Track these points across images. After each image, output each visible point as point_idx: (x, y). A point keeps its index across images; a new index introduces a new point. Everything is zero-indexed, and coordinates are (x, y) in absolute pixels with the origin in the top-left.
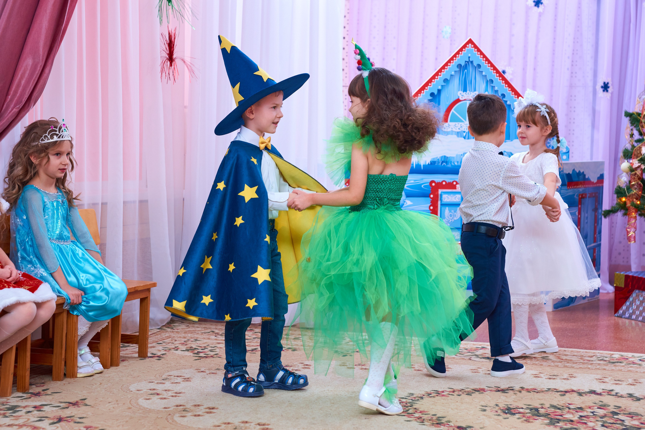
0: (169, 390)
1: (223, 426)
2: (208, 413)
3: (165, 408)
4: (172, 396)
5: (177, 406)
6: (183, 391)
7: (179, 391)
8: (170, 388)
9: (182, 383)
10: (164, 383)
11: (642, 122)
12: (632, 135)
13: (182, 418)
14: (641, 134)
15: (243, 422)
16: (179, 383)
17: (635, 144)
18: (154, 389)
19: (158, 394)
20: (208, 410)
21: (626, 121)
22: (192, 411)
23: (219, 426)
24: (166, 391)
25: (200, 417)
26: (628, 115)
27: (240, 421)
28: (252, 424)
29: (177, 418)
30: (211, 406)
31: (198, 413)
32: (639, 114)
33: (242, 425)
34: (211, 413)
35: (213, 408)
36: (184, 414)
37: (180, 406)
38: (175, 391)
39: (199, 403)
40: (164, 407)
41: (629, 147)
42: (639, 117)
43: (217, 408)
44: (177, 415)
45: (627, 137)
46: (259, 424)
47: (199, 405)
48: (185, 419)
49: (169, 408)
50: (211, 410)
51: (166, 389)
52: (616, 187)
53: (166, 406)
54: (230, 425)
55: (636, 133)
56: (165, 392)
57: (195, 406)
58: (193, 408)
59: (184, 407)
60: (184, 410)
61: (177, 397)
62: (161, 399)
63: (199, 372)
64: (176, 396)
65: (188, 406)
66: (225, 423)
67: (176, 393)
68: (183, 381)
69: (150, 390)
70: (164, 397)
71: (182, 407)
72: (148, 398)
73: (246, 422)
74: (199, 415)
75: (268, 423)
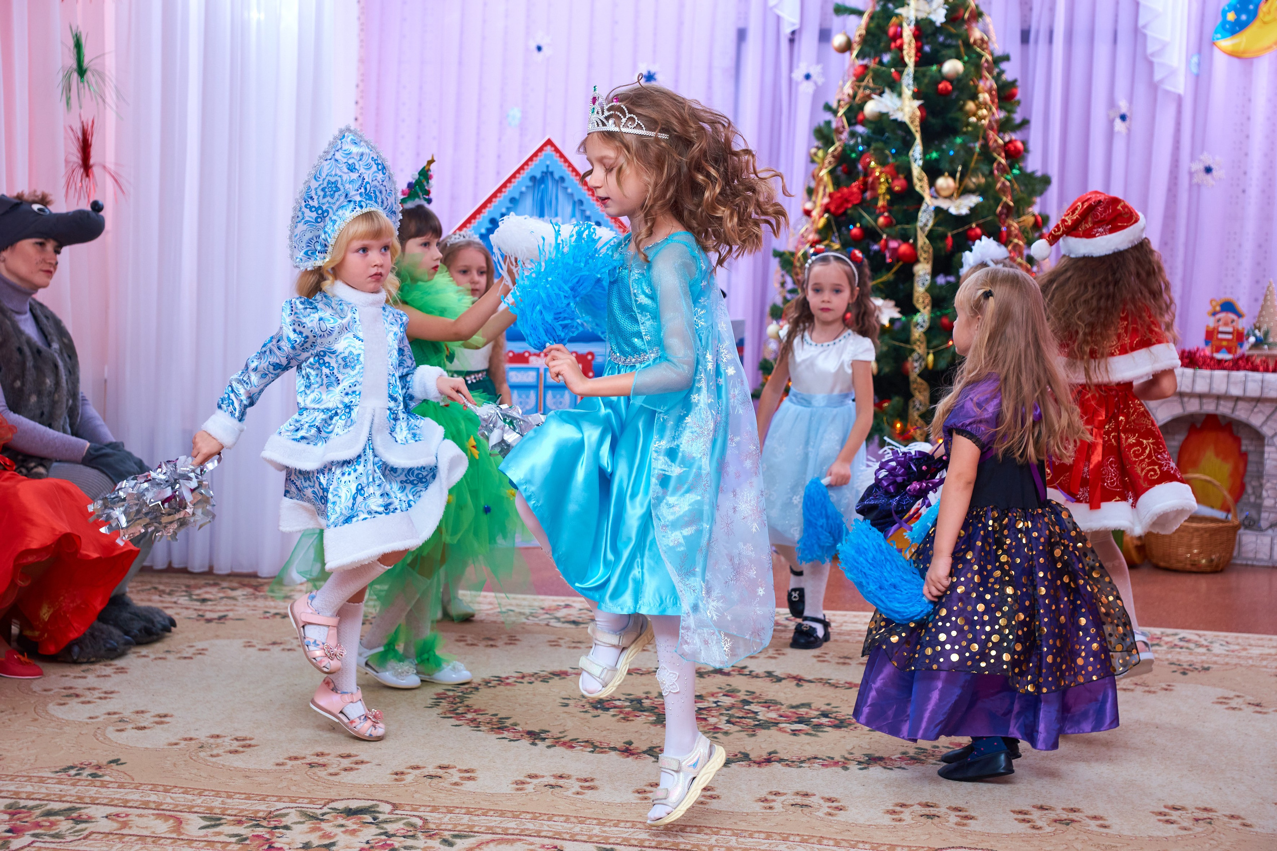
0: (94, 689)
1: (183, 743)
2: (157, 723)
3: (91, 718)
4: (100, 698)
5: (109, 714)
6: (116, 689)
7: (110, 690)
8: (95, 685)
9: (113, 675)
10: (85, 677)
11: (795, 267)
12: (783, 284)
13: (118, 733)
14: (794, 283)
15: (212, 737)
16: (109, 676)
17: (789, 296)
18: (71, 688)
19: (77, 696)
20: (157, 719)
21: (775, 263)
22: (133, 721)
23: (176, 744)
24: (89, 689)
25: (146, 731)
26: (778, 254)
27: (208, 734)
28: (227, 739)
29: (111, 732)
30: (162, 712)
31: (142, 725)
32: (793, 254)
33: (212, 741)
34: (162, 723)
35: (165, 716)
36: (121, 726)
37: (115, 713)
38: (104, 690)
39: (143, 709)
40: (89, 715)
41: (779, 300)
42: (792, 259)
43: (171, 716)
44: (111, 728)
45: (777, 285)
46: (237, 739)
47: (142, 712)
48: (124, 734)
49: (96, 717)
50: (163, 719)
51: (89, 686)
52: (761, 360)
53: (92, 715)
54: (193, 742)
55: (789, 280)
56: (87, 693)
57: (137, 712)
58: (134, 716)
59: (121, 716)
60: (121, 720)
61: (108, 700)
62: (83, 703)
63: (138, 657)
64: (105, 698)
65: (127, 714)
66: (185, 739)
67: (106, 693)
68: (115, 673)
69: (65, 688)
70: (87, 699)
71: (116, 716)
72: (62, 702)
73: (218, 736)
74: (145, 728)
75: (249, 736)
